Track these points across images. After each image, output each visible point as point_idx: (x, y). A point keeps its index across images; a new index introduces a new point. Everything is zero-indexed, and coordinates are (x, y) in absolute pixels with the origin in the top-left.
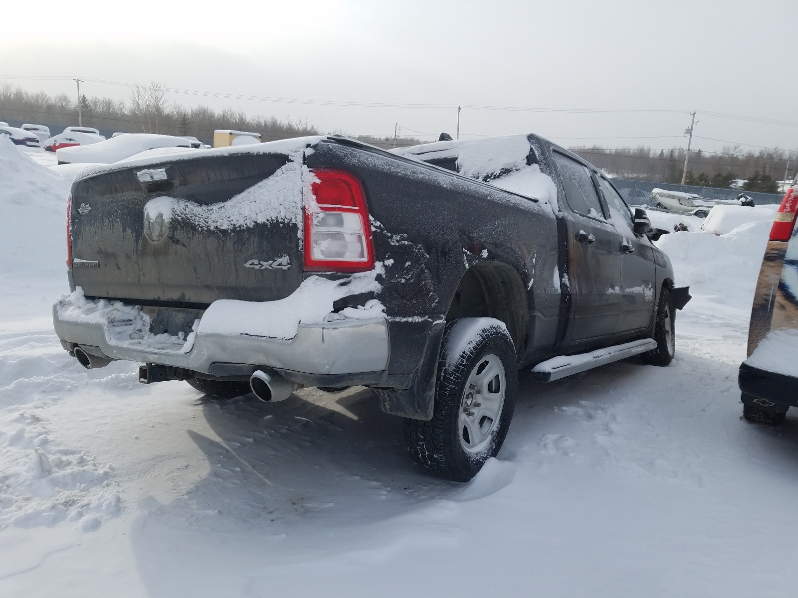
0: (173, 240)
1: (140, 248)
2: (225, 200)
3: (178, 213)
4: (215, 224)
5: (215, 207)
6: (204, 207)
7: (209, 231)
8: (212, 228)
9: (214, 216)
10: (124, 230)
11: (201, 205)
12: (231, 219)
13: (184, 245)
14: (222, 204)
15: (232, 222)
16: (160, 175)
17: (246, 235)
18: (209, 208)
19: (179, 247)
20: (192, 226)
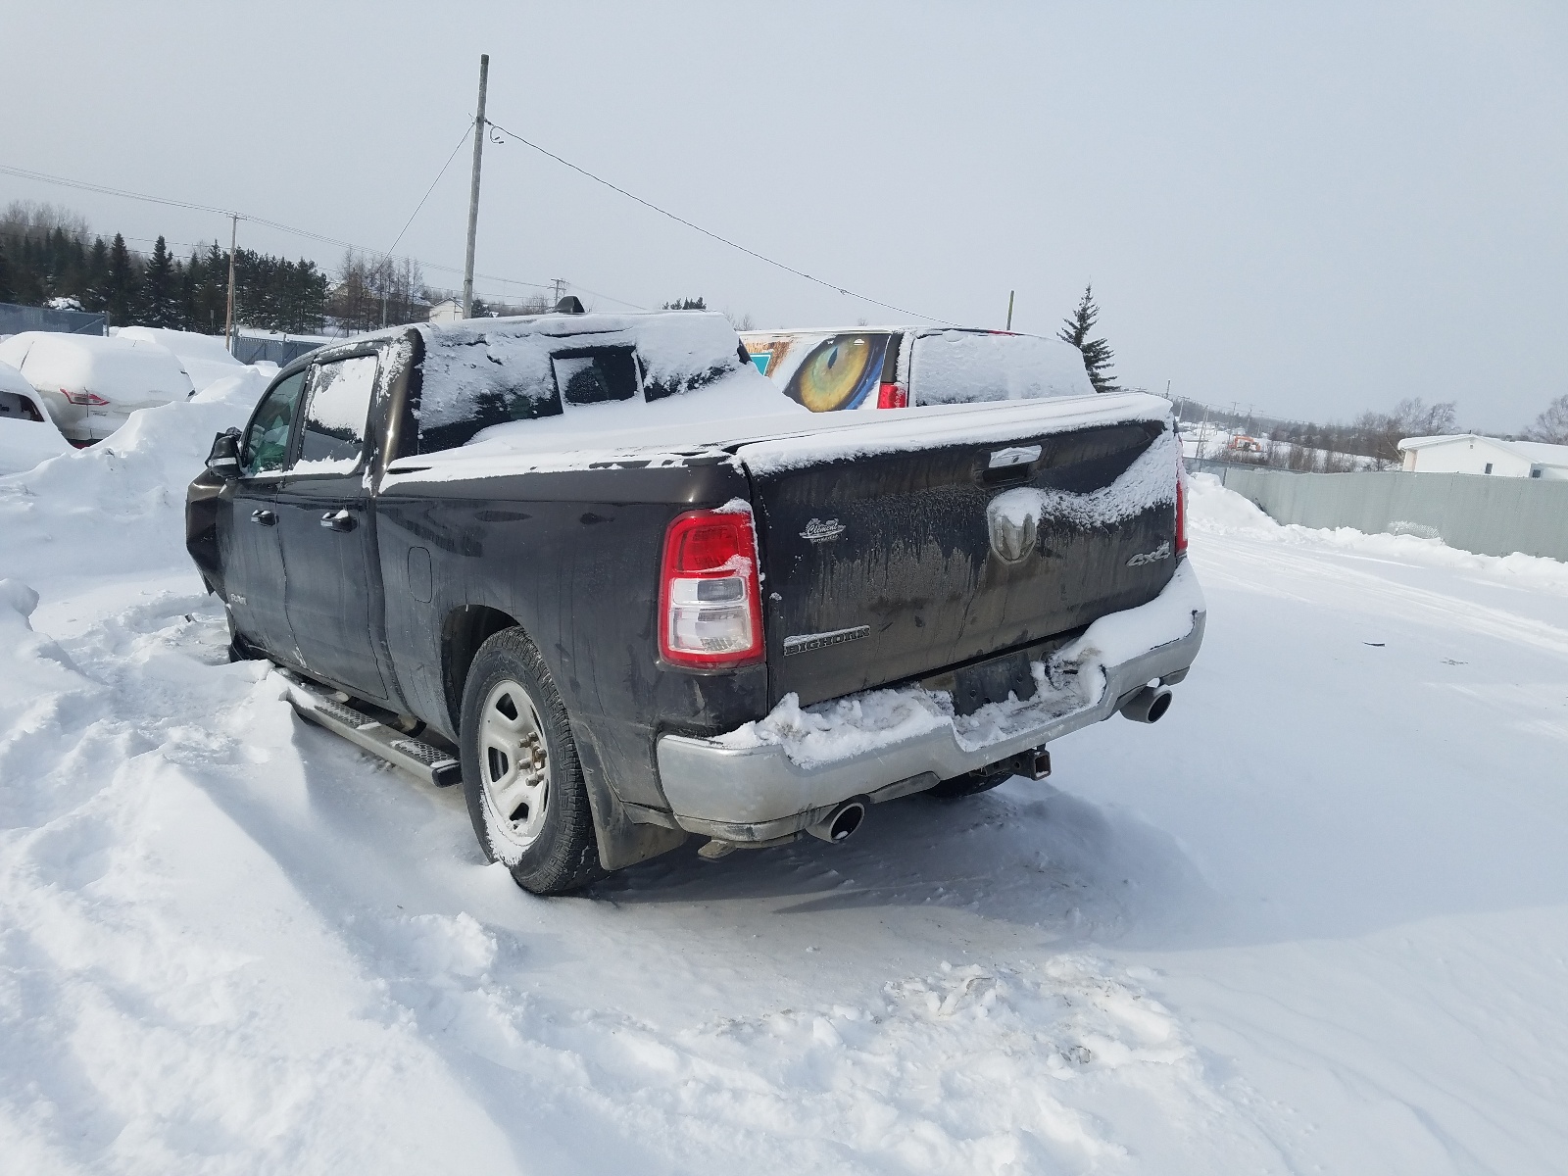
0: (1042, 551)
1: (982, 577)
2: (1108, 485)
3: (1049, 509)
4: (1101, 518)
5: (1100, 494)
6: (1085, 497)
7: (1094, 528)
8: (1098, 524)
9: (1102, 507)
10: (947, 553)
11: (1080, 495)
12: (1119, 508)
13: (1059, 556)
14: (1107, 490)
15: (1120, 513)
16: (1030, 454)
17: (1133, 526)
18: (1092, 498)
19: (1051, 560)
20: (1070, 526)
